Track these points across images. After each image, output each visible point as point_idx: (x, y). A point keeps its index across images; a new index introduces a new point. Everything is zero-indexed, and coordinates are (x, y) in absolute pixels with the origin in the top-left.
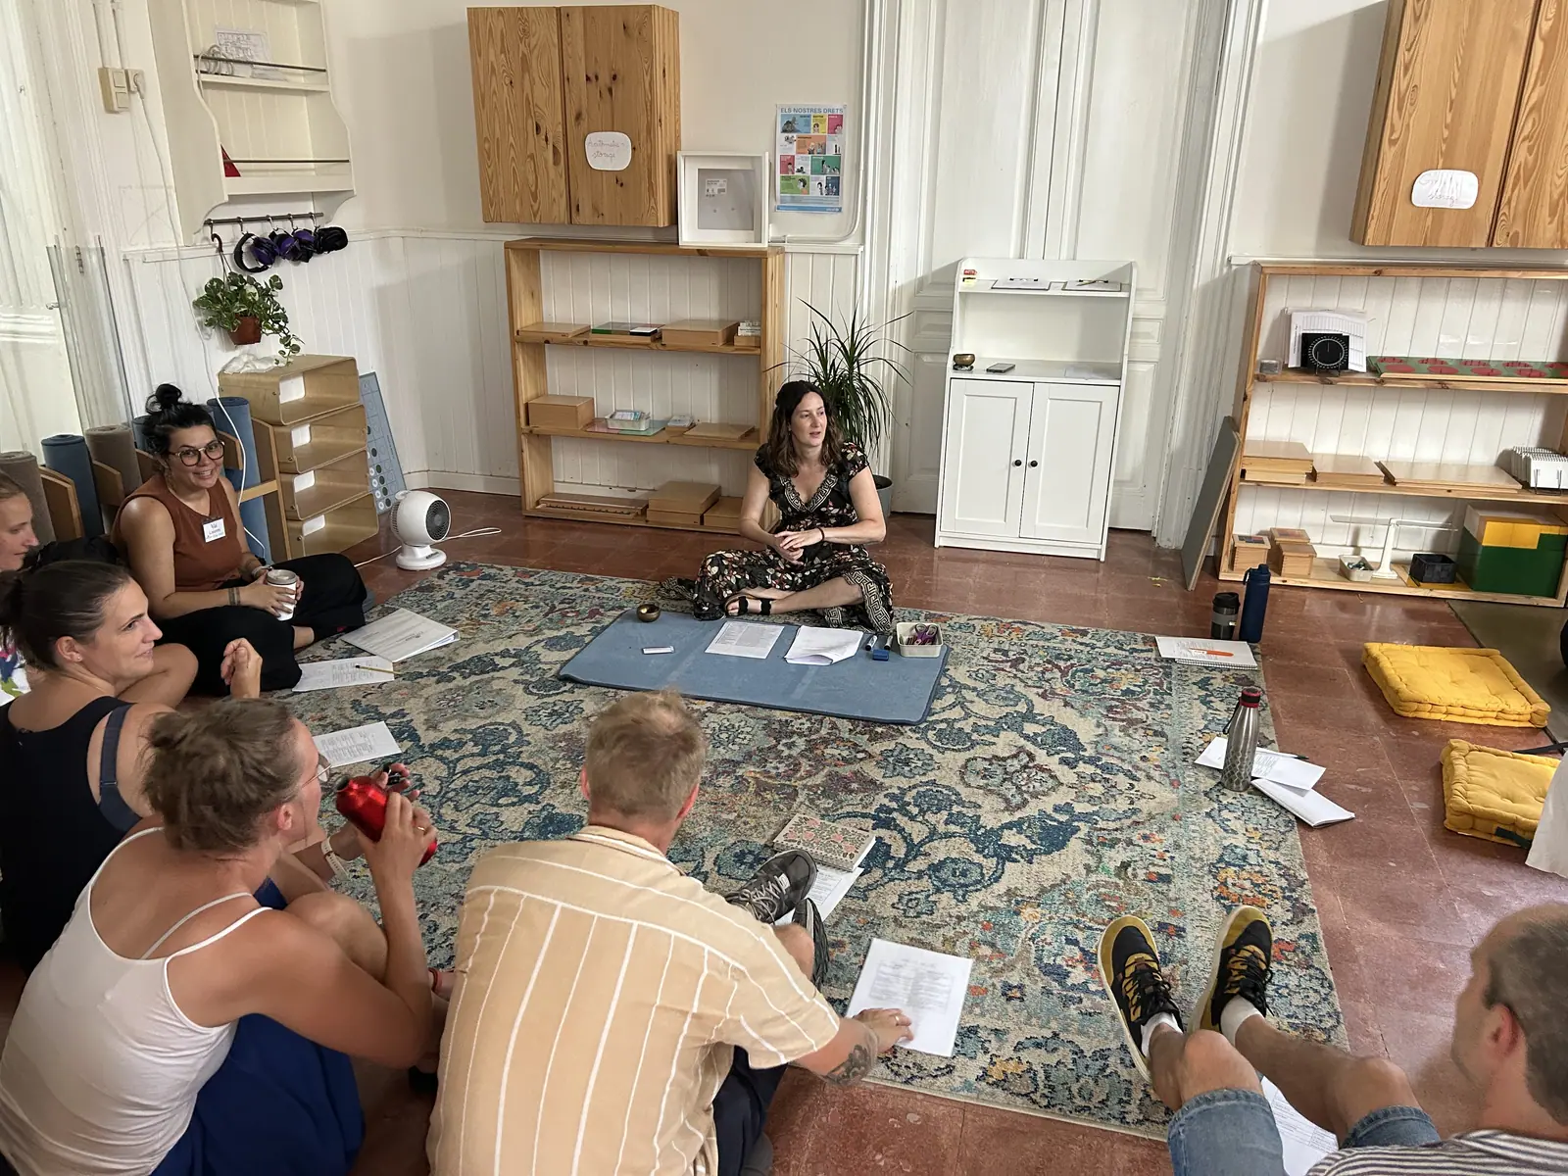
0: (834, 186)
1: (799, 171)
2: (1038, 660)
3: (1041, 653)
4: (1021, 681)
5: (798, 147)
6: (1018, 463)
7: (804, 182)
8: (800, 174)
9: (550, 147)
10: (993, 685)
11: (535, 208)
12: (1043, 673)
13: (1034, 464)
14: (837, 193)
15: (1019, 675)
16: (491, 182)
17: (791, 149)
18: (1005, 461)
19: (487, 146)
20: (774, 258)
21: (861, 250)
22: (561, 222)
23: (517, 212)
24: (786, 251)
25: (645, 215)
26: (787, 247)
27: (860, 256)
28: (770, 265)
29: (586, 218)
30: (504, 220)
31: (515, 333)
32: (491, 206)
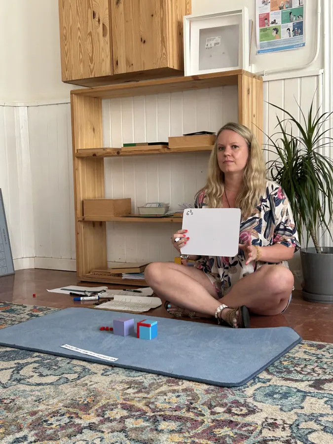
0: (299, 29)
1: (273, 23)
5: (272, 7)
7: (276, 30)
8: (274, 25)
9: (101, 25)
11: (92, 67)
14: (301, 33)
16: (66, 55)
17: (266, 9)
19: (65, 31)
20: (250, 78)
21: (321, 71)
22: (107, 75)
23: (81, 72)
24: (264, 80)
25: (159, 60)
26: (265, 78)
27: (321, 76)
28: (245, 81)
29: (122, 69)
30: (73, 79)
31: (76, 152)
32: (67, 70)
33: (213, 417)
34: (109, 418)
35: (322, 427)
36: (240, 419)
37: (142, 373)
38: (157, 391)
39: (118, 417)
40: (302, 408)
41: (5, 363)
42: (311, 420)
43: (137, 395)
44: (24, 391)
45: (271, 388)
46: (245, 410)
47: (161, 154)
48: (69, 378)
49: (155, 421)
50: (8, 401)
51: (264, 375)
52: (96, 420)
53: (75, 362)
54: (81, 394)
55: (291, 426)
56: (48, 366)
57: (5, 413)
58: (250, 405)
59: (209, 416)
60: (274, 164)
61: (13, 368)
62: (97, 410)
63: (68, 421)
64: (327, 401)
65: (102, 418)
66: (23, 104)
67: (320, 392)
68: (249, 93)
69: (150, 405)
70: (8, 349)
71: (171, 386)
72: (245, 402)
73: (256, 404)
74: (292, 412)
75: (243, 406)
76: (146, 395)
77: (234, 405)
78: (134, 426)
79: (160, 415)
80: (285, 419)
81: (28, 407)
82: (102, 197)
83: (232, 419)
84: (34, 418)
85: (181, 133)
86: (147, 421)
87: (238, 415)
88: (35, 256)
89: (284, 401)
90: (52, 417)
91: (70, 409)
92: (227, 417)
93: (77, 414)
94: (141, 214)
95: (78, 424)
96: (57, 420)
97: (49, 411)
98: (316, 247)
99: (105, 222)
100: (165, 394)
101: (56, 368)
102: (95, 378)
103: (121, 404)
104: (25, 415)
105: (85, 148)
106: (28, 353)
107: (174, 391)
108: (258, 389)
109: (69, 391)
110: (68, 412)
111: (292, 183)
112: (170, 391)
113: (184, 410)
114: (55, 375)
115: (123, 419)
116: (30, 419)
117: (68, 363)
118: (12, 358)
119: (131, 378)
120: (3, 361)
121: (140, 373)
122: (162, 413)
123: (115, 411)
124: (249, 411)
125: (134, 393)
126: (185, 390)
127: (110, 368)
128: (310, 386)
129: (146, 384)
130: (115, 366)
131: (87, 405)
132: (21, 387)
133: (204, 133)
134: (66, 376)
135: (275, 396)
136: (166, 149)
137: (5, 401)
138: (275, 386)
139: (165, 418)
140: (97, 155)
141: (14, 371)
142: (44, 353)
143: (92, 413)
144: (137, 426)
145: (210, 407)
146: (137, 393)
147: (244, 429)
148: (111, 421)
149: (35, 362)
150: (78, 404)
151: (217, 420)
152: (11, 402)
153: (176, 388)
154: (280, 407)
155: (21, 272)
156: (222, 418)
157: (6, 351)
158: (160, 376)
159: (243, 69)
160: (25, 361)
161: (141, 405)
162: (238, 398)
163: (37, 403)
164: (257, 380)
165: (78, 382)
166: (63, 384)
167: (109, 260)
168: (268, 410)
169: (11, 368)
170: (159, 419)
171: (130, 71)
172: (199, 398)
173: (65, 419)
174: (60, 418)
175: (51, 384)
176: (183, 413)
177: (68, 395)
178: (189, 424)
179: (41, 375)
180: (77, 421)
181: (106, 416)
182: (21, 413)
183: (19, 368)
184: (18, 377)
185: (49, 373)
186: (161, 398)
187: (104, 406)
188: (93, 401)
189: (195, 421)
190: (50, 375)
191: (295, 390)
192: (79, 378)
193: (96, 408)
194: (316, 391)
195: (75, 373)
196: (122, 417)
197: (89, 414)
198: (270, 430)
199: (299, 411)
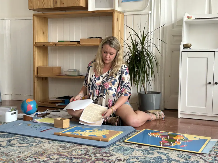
2: (214, 153)
3: (216, 150)
4: (203, 159)
6: (210, 83)
10: (188, 160)
11: (44, 3)
12: (215, 157)
13: (216, 83)
15: (203, 157)
18: (204, 82)
20: (118, 13)
21: (150, 12)
22: (51, 7)
23: (38, 5)
24: (125, 15)
25: (76, 2)
26: (125, 14)
27: (150, 14)
28: (116, 15)
29: (59, 5)
30: (34, 8)
31: (35, 43)
32: (31, 4)
33: (95, 157)
34: (52, 158)
35: (139, 161)
36: (106, 158)
37: (66, 143)
38: (72, 149)
39: (56, 158)
40: (132, 154)
41: (3, 139)
42: (135, 158)
43: (63, 150)
44: (13, 149)
45: (120, 148)
46: (109, 155)
47: (76, 46)
48: (33, 144)
49: (71, 159)
50: (7, 153)
51: (118, 143)
52: (46, 159)
53: (35, 138)
54: (39, 150)
55: (126, 160)
56: (23, 140)
57: (6, 157)
58: (111, 153)
59: (94, 157)
60: (128, 53)
61: (7, 141)
62: (46, 156)
63: (34, 159)
64: (142, 152)
65: (49, 158)
66: (8, 19)
67: (140, 149)
68: (117, 21)
69: (69, 154)
70: (4, 133)
71: (78, 147)
72: (109, 152)
73: (113, 153)
74: (128, 156)
75: (108, 154)
76: (67, 150)
77: (104, 153)
78: (63, 161)
79: (73, 157)
80: (125, 158)
81: (16, 155)
82: (46, 66)
83: (103, 158)
84: (19, 159)
85: (86, 37)
86: (68, 159)
87: (106, 157)
88: (12, 94)
89: (125, 152)
90: (27, 158)
91: (35, 156)
92: (102, 157)
93: (38, 157)
94: (66, 74)
95: (38, 161)
96: (29, 159)
97: (26, 156)
98: (145, 91)
99: (48, 78)
100: (76, 150)
101: (27, 141)
102: (45, 145)
103: (57, 153)
104: (15, 158)
105: (39, 42)
106: (13, 135)
107: (79, 149)
108: (115, 148)
109: (34, 149)
110: (34, 156)
111: (135, 62)
112: (78, 149)
113: (84, 155)
114: (27, 143)
115: (57, 159)
116: (18, 159)
117: (32, 139)
118: (6, 137)
119: (61, 144)
120: (2, 138)
121: (64, 143)
122: (74, 156)
123: (54, 156)
124: (110, 155)
125: (62, 150)
126: (84, 148)
127: (51, 141)
128: (136, 147)
129: (68, 146)
130: (53, 140)
131: (42, 154)
132: (12, 148)
133: (97, 37)
134: (32, 144)
135: (121, 150)
136: (79, 44)
137: (5, 153)
138: (122, 146)
139: (75, 158)
140: (45, 45)
141: (8, 142)
142: (21, 135)
143: (44, 156)
144: (64, 161)
145: (94, 154)
146: (64, 149)
147: (108, 161)
148: (53, 159)
149: (17, 138)
150: (38, 154)
151: (97, 159)
152: (8, 153)
153: (81, 148)
154: (123, 154)
155: (5, 101)
156: (99, 158)
157: (3, 134)
158: (74, 144)
159: (115, 9)
160: (12, 138)
161: (66, 154)
162: (106, 151)
163: (20, 154)
164: (115, 144)
165: (37, 146)
166: (31, 146)
167: (50, 96)
168: (118, 155)
169: (6, 141)
170: (73, 159)
171: (62, 6)
172: (90, 151)
173: (33, 159)
174: (31, 158)
175: (25, 147)
176: (83, 156)
177: (33, 150)
178: (85, 160)
179: (20, 143)
180: (38, 159)
181: (50, 158)
182: (13, 157)
183: (10, 141)
184: (10, 144)
185: (24, 142)
186: (74, 151)
187: (49, 154)
188: (45, 152)
189: (88, 159)
190: (25, 143)
191: (130, 148)
192: (38, 144)
193: (46, 155)
194: (139, 148)
195: (36, 142)
196: (57, 158)
197: (43, 157)
198: (118, 161)
199: (131, 155)
